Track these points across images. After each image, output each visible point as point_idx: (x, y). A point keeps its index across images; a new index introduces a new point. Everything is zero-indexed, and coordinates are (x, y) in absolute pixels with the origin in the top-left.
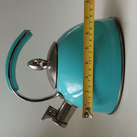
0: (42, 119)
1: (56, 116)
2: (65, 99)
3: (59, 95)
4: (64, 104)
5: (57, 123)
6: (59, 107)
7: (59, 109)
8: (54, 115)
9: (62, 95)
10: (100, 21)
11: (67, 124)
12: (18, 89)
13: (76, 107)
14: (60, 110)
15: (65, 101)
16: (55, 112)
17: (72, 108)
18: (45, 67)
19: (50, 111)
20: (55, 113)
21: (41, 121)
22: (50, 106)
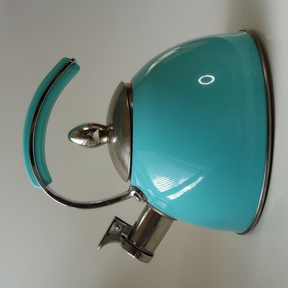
0: (99, 245)
1: (129, 238)
2: (147, 202)
3: (135, 194)
4: (146, 214)
5: (131, 254)
6: (136, 220)
7: (136, 224)
8: (126, 236)
9: (142, 194)
10: (222, 37)
11: (152, 256)
12: (50, 181)
13: (172, 219)
14: (137, 227)
15: (148, 206)
16: (128, 229)
17: (162, 221)
18: (105, 139)
19: (117, 228)
20: (126, 231)
21: (99, 248)
22: (116, 218)
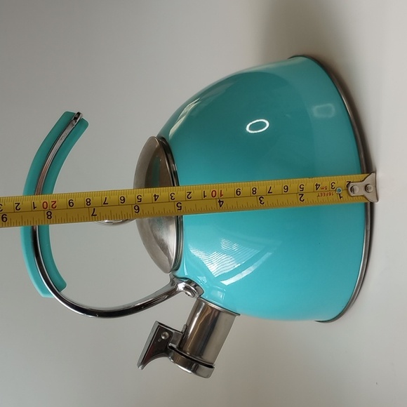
3: (186, 288)
4: (198, 314)
8: (174, 346)
11: (213, 367)
12: (64, 286)
13: (234, 314)
15: (201, 301)
16: (176, 336)
19: (163, 338)
20: (175, 340)
21: (140, 368)
